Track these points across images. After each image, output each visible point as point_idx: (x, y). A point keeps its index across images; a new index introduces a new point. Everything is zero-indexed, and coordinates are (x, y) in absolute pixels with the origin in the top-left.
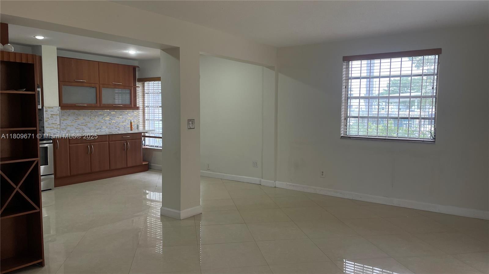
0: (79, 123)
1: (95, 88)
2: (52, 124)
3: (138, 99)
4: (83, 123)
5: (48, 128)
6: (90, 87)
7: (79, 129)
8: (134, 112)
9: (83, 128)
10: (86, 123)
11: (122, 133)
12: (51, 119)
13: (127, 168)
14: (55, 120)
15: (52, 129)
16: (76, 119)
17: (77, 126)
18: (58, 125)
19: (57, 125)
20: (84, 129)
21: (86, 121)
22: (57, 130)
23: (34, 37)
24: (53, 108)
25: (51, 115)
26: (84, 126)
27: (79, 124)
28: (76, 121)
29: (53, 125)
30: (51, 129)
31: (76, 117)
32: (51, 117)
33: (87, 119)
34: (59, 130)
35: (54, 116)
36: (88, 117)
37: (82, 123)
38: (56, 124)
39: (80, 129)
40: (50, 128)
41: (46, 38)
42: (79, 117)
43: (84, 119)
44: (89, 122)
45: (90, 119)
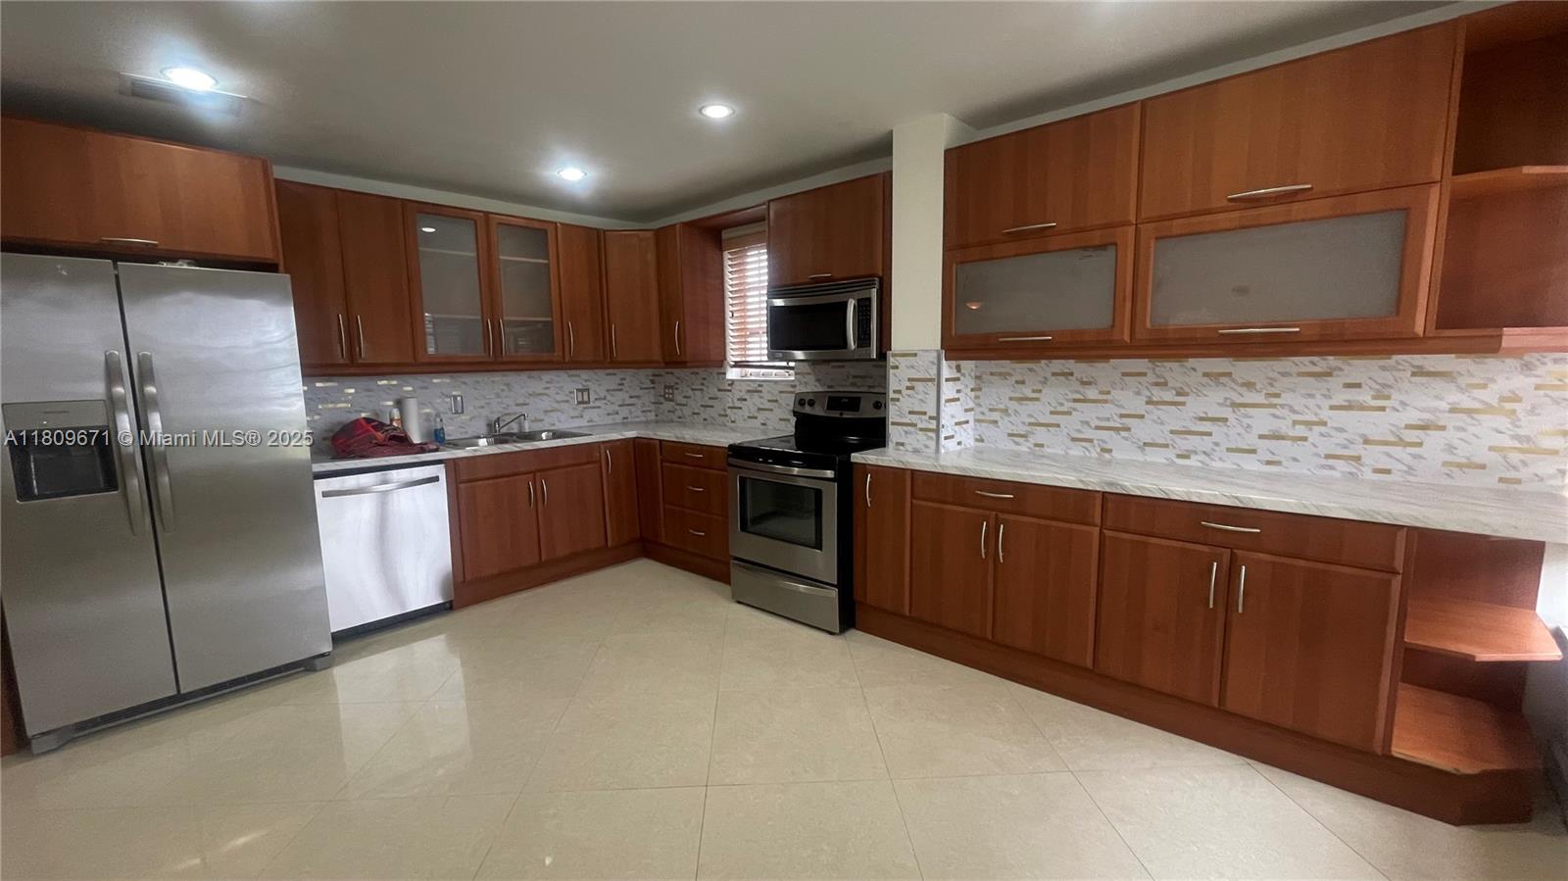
0: (1088, 419)
1: (1112, 249)
2: (910, 413)
4: (1108, 419)
5: (899, 427)
6: (1085, 248)
7: (1084, 444)
10: (1125, 420)
12: (909, 396)
14: (922, 400)
15: (911, 433)
16: (1075, 401)
17: (1079, 431)
18: (931, 418)
19: (927, 417)
21: (1124, 412)
22: (925, 437)
24: (915, 355)
25: (909, 380)
27: (1087, 423)
28: (1075, 410)
29: (914, 418)
30: (906, 433)
31: (1077, 392)
32: (908, 388)
33: (1133, 402)
34: (931, 438)
35: (919, 386)
36: (1138, 393)
37: (1100, 419)
38: (925, 413)
39: (1090, 441)
40: (905, 428)
42: (1092, 393)
43: (1112, 402)
44: (1142, 417)
45: (1147, 403)
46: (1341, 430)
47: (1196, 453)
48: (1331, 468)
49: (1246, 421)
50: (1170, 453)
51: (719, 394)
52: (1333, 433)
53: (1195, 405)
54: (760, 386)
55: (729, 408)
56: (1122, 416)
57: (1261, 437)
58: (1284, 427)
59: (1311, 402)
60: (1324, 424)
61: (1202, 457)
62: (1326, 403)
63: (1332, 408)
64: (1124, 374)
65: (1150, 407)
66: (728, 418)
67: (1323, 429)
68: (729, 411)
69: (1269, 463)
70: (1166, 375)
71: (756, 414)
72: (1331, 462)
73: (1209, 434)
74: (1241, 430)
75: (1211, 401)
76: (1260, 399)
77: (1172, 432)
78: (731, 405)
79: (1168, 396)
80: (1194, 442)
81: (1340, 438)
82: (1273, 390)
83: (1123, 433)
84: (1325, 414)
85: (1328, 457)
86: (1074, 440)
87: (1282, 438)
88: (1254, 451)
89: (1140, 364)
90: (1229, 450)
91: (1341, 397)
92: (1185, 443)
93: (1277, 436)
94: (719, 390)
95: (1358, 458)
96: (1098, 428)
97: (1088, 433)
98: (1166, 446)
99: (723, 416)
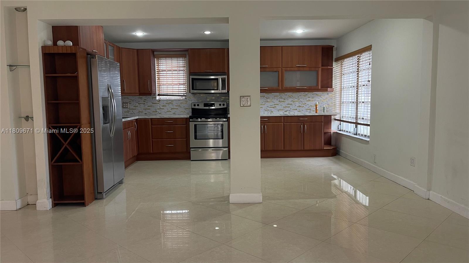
1: (278, 72)
3: (334, 80)
4: (272, 105)
6: (273, 71)
8: (329, 94)
9: (272, 109)
10: (275, 105)
11: (298, 115)
13: (304, 150)
16: (265, 102)
20: (272, 111)
23: (204, 32)
26: (273, 108)
28: (266, 104)
31: (266, 100)
33: (277, 102)
36: (277, 100)
37: (270, 105)
39: (269, 110)
41: (212, 32)
42: (268, 100)
43: (272, 102)
44: (278, 104)
45: (279, 102)
46: (308, 105)
47: (288, 111)
48: (307, 111)
49: (295, 104)
50: (283, 111)
51: (153, 105)
52: (307, 105)
53: (287, 102)
54: (172, 101)
55: (158, 109)
56: (274, 105)
57: (297, 107)
58: (300, 105)
59: (304, 100)
60: (306, 104)
61: (289, 111)
62: (306, 100)
63: (307, 101)
64: (275, 96)
65: (280, 103)
66: (157, 113)
67: (306, 105)
68: (158, 110)
69: (299, 111)
70: (282, 96)
71: (170, 110)
72: (307, 110)
73: (290, 107)
74: (294, 106)
75: (289, 101)
76: (297, 100)
77: (284, 107)
78: (159, 108)
79: (282, 100)
80: (287, 109)
81: (308, 106)
82: (299, 98)
83: (275, 108)
84: (306, 102)
85: (307, 109)
86: (265, 110)
87: (300, 107)
88: (296, 110)
89: (277, 94)
90: (293, 110)
91: (308, 99)
92: (286, 109)
93: (300, 106)
94: (153, 103)
95: (310, 109)
96: (270, 107)
97: (268, 109)
98: (283, 110)
99: (155, 112)
